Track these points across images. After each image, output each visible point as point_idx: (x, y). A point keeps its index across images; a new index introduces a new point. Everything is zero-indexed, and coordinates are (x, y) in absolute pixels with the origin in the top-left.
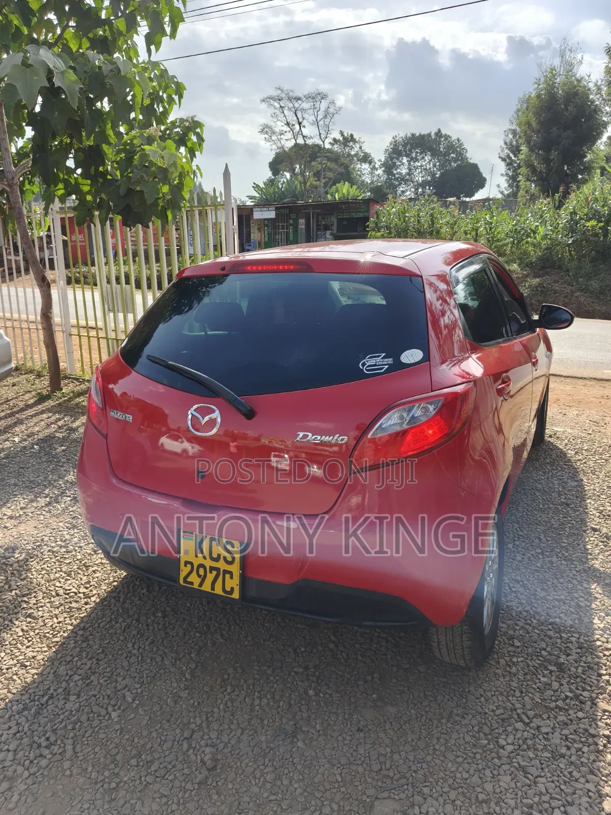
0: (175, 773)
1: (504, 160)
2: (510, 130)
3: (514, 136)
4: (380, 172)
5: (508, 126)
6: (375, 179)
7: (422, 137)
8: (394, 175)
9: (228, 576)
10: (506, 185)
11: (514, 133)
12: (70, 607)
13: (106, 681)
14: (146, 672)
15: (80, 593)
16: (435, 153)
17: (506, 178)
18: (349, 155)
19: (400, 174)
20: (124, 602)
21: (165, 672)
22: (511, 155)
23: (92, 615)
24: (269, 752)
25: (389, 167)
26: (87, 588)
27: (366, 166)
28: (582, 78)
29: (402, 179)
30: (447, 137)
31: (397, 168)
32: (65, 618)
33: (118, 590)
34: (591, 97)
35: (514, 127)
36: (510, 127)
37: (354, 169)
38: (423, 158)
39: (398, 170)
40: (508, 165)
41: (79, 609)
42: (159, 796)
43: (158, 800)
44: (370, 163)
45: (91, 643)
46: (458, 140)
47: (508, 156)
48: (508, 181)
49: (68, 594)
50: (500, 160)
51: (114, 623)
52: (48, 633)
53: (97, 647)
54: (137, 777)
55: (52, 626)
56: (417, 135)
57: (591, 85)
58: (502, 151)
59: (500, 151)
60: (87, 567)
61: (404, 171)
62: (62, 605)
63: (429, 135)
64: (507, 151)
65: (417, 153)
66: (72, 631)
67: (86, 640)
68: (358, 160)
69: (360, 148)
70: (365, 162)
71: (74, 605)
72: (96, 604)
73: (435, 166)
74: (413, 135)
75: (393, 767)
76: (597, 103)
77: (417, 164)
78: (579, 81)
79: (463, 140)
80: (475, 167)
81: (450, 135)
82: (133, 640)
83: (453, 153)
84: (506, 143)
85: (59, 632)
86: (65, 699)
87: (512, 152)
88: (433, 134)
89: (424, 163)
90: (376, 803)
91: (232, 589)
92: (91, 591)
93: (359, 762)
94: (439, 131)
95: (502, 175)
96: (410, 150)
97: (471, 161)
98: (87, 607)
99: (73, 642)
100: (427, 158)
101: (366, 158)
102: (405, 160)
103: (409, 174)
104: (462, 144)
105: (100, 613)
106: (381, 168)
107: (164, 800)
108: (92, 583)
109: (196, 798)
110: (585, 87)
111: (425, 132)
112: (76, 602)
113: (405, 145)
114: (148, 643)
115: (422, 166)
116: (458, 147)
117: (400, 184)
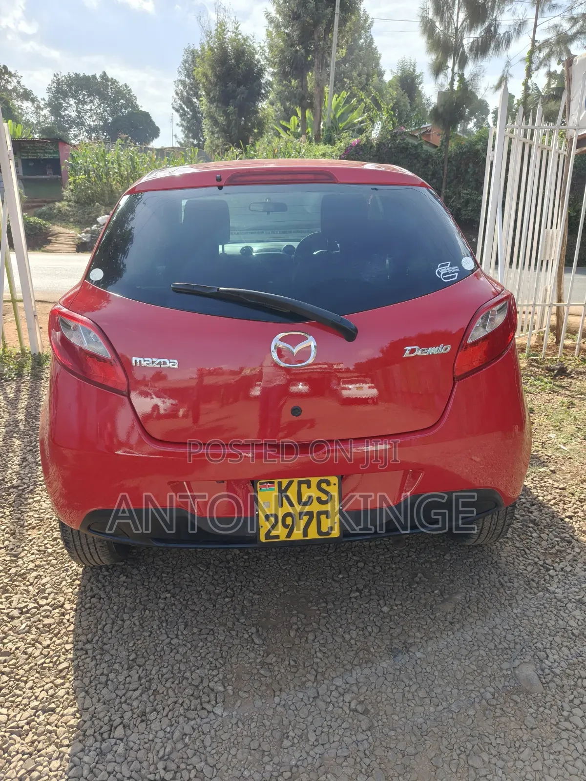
0: (336, 732)
1: (177, 111)
2: (180, 80)
3: (185, 87)
4: (46, 112)
5: (177, 77)
6: (42, 119)
7: (86, 79)
8: (63, 117)
9: (323, 517)
10: (183, 136)
11: (183, 83)
12: (44, 626)
13: (173, 683)
14: (210, 655)
15: (43, 606)
16: (104, 97)
17: (181, 128)
18: (6, 89)
19: (70, 116)
20: (110, 598)
21: (230, 648)
22: (184, 106)
23: (84, 624)
24: (400, 673)
25: (56, 108)
26: (46, 598)
27: (27, 105)
28: (248, 37)
29: (73, 122)
30: (114, 82)
31: (65, 110)
32: (51, 639)
33: (88, 588)
34: (257, 57)
35: (183, 78)
36: (179, 78)
37: (14, 105)
38: (92, 101)
39: (67, 112)
40: (181, 116)
41: (61, 623)
42: (343, 759)
43: (345, 764)
44: (33, 100)
45: (113, 652)
46: (126, 85)
47: (181, 107)
48: (184, 132)
49: (27, 612)
50: (174, 111)
51: (120, 622)
52: (44, 662)
53: (125, 653)
54: (304, 755)
55: (41, 654)
56: (82, 75)
57: (255, 45)
58: (175, 102)
59: (172, 101)
60: (23, 576)
61: (73, 114)
62: (30, 626)
63: (94, 77)
64: (179, 102)
65: (84, 95)
66: (75, 649)
67: (103, 651)
68: (18, 96)
69: (19, 82)
70: (27, 99)
71: (47, 621)
72: (76, 610)
73: (105, 110)
74: (76, 74)
75: (502, 640)
76: (262, 63)
77: (87, 107)
78: (245, 40)
79: (131, 87)
80: (146, 115)
81: (117, 80)
82: (163, 631)
83: (122, 99)
84: (177, 94)
85: (59, 656)
86: (143, 721)
87: (184, 103)
88: (98, 77)
89: (93, 107)
90: (517, 672)
91: (332, 528)
92: (54, 599)
93: (476, 648)
94: (105, 73)
95: (177, 125)
96: (77, 92)
97: (143, 109)
98: (67, 617)
99: (88, 660)
100: (96, 101)
101: (27, 95)
102: (72, 101)
103: (78, 117)
104: (130, 91)
105: (91, 619)
106: (46, 108)
107: (351, 761)
108: (48, 591)
109: (377, 743)
110: (250, 46)
111: (89, 73)
112: (47, 617)
113: (69, 86)
114: (182, 627)
115: (91, 110)
116: (126, 93)
117: (71, 127)
